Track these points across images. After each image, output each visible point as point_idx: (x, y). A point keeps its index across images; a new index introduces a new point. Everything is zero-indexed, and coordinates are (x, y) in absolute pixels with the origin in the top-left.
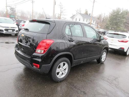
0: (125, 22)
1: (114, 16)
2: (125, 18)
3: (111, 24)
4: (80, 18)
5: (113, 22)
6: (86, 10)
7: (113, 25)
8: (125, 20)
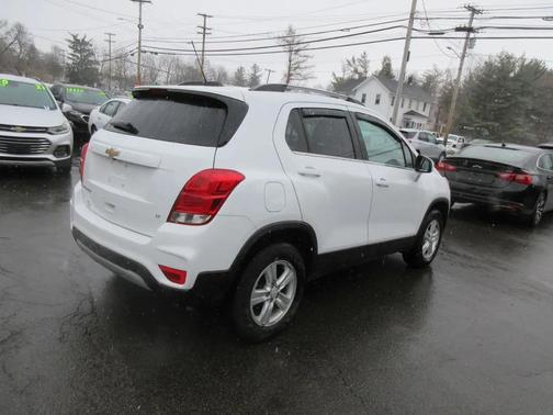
0: (530, 108)
1: (490, 84)
2: (530, 93)
3: (477, 115)
4: (378, 96)
5: (485, 106)
6: (386, 59)
7: (485, 119)
8: (529, 102)
